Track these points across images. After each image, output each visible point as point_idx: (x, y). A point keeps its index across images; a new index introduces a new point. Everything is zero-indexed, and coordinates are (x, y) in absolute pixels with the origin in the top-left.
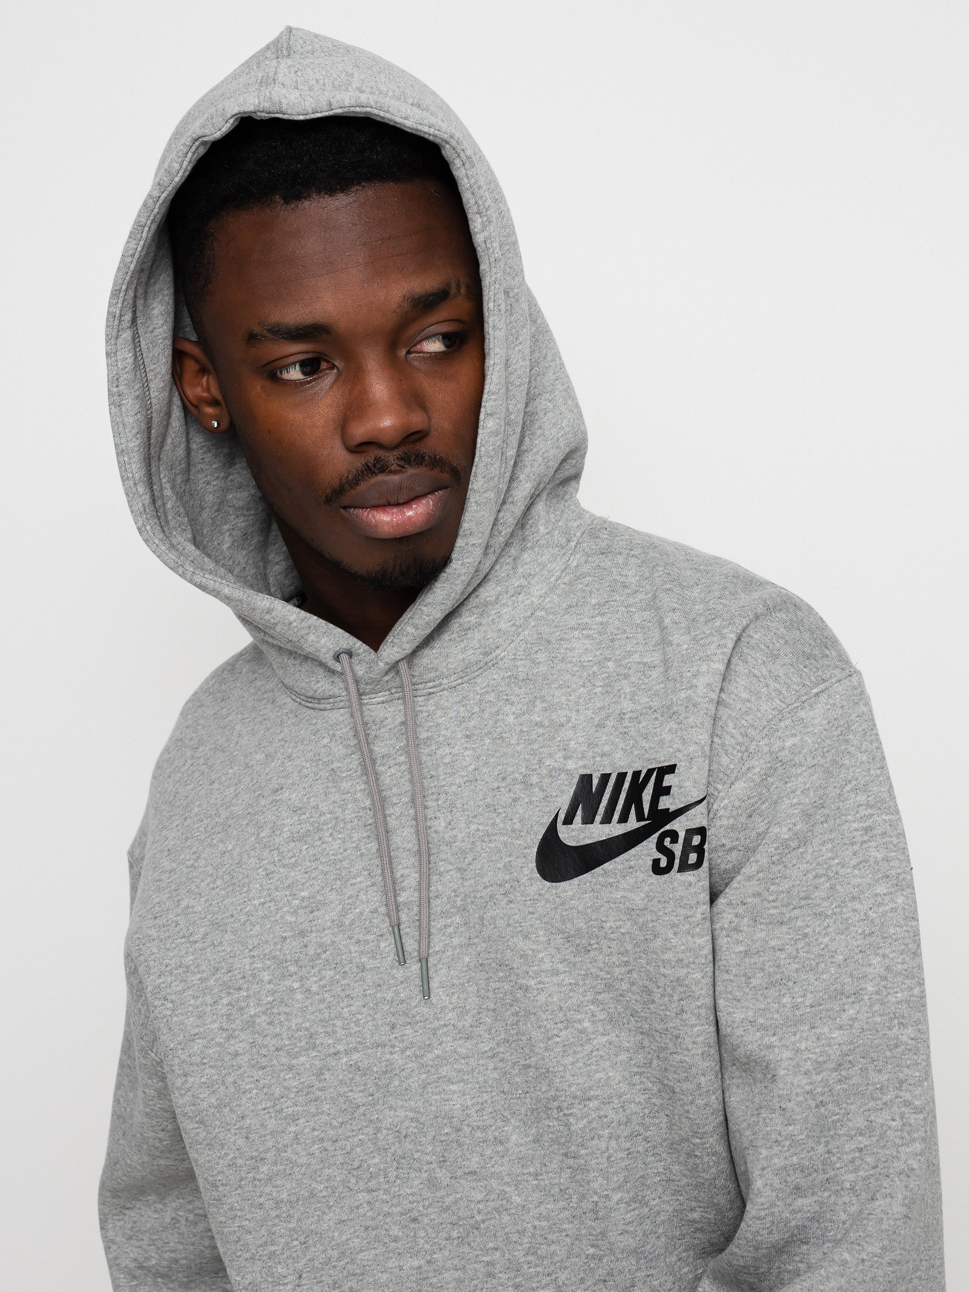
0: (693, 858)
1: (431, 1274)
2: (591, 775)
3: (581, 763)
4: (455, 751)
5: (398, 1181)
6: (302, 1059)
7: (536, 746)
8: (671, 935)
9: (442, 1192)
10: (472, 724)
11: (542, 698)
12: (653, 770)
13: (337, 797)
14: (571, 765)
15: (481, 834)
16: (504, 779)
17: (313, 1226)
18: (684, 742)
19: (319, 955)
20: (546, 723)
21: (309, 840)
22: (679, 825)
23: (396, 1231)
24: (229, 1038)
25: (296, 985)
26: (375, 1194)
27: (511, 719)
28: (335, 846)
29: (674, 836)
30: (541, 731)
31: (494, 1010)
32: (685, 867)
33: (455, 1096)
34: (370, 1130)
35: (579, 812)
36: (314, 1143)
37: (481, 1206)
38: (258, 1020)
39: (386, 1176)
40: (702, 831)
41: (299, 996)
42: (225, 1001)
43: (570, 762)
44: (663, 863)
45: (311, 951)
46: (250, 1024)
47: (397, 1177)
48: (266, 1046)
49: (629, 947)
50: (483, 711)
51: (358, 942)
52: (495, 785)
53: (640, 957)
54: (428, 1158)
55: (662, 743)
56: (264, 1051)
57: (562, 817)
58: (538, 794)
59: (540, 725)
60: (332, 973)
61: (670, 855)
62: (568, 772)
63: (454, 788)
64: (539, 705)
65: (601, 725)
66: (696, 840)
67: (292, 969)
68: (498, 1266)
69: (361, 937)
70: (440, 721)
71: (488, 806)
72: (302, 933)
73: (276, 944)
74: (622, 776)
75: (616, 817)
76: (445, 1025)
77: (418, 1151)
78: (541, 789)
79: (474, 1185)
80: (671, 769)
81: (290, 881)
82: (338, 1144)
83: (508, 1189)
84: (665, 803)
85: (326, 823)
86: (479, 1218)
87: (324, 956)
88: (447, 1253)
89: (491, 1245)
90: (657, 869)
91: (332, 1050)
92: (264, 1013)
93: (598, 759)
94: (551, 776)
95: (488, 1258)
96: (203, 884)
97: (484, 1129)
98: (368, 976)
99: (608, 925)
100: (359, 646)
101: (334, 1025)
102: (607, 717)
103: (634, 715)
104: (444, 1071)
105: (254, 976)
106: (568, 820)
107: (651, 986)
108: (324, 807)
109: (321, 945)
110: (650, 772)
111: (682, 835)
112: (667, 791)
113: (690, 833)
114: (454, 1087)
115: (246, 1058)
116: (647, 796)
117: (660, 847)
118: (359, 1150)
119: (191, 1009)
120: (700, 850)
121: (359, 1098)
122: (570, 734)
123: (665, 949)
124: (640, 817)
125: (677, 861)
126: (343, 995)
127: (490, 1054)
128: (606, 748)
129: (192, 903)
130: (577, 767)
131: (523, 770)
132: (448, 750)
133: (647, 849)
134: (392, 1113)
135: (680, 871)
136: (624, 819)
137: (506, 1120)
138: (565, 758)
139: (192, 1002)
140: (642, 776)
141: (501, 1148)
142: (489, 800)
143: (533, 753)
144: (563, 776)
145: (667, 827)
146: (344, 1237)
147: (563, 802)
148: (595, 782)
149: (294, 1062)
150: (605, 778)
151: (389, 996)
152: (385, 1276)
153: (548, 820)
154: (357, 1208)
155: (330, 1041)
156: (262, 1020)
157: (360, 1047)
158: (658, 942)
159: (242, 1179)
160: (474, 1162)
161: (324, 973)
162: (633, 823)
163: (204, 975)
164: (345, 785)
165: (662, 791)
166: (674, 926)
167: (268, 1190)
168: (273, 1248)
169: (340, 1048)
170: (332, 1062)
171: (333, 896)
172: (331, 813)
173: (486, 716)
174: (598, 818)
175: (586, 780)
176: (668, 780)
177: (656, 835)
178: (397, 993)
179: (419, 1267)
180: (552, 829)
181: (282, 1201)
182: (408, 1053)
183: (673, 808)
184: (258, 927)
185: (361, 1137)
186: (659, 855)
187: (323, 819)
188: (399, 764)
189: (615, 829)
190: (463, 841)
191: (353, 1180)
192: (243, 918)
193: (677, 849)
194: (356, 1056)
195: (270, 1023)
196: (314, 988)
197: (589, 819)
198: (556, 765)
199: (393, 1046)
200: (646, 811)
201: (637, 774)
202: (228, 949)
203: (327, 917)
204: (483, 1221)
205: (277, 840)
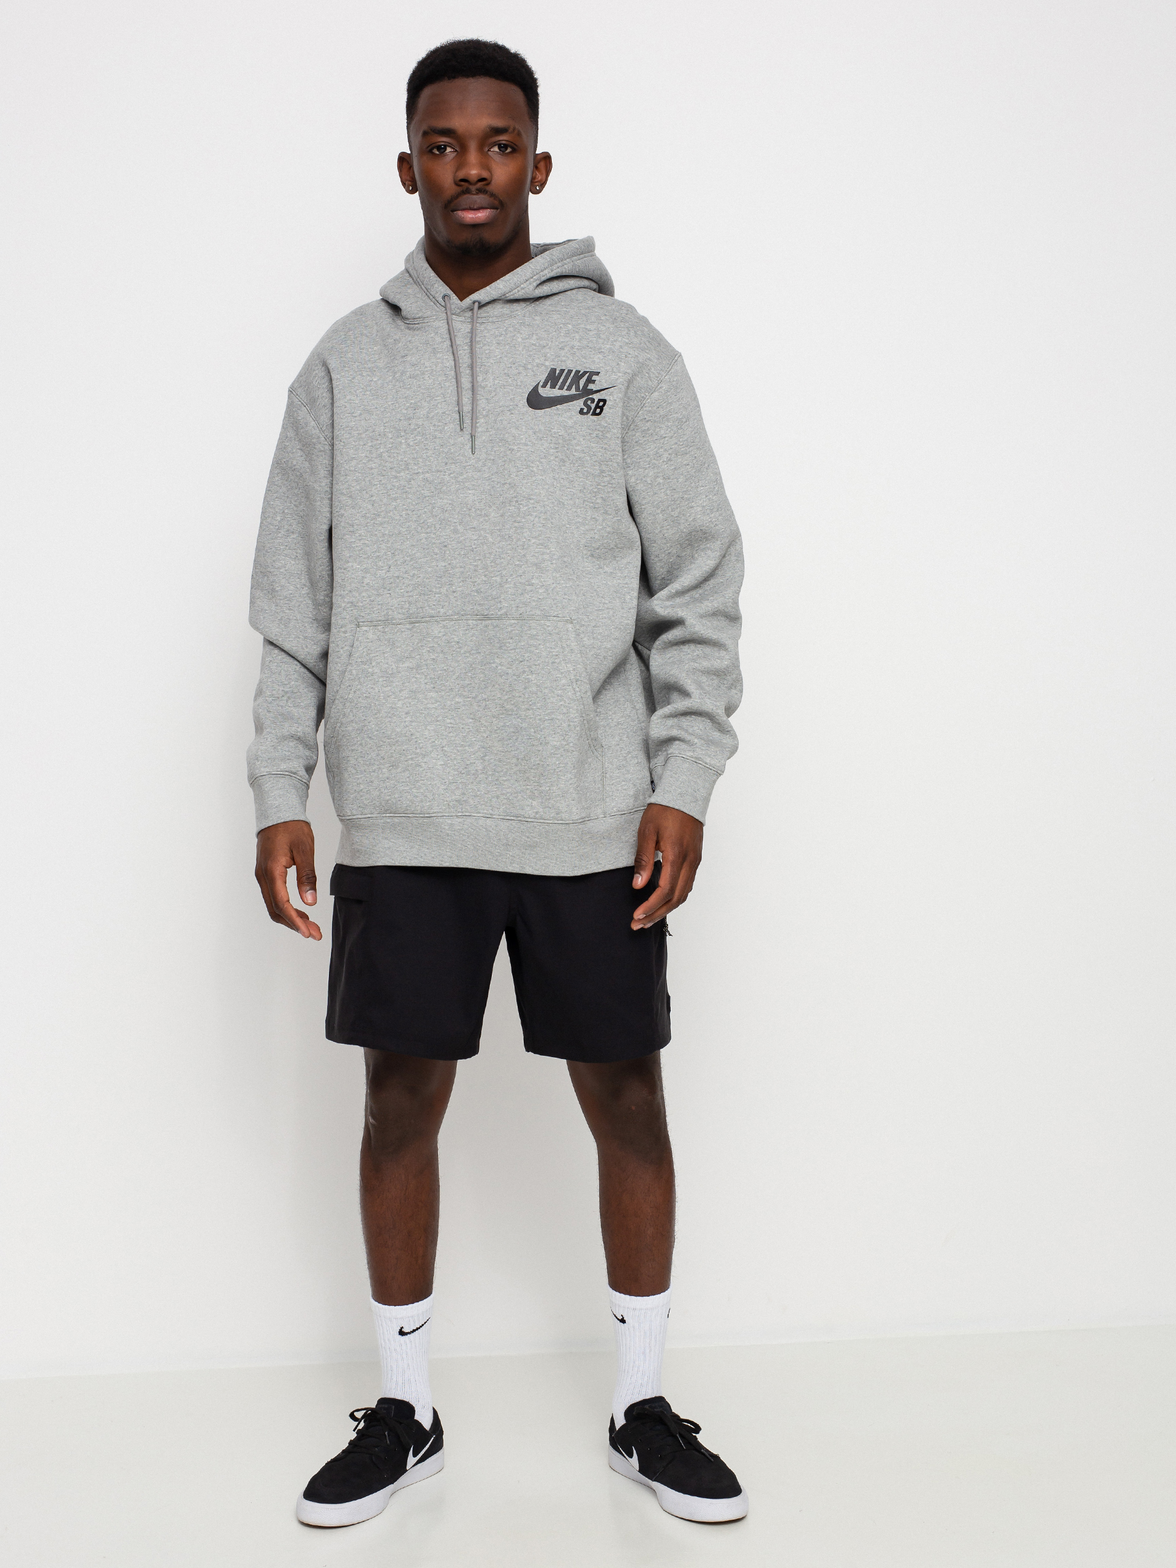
0: (598, 411)
1: (449, 569)
2: (556, 369)
3: (551, 363)
4: (491, 348)
5: (440, 530)
6: (402, 474)
7: (531, 353)
8: (581, 440)
9: (459, 535)
10: (501, 338)
11: (537, 334)
12: (588, 372)
13: (434, 360)
14: (547, 363)
15: (500, 385)
16: (514, 364)
17: (399, 547)
18: (606, 364)
19: (416, 429)
20: (537, 345)
21: (418, 378)
22: (596, 397)
23: (436, 550)
24: (369, 461)
25: (403, 441)
26: (429, 534)
27: (520, 340)
28: (430, 382)
29: (593, 400)
30: (535, 347)
31: (493, 460)
32: (594, 414)
33: (470, 496)
34: (430, 507)
35: (549, 384)
36: (403, 511)
37: (476, 542)
38: (384, 454)
39: (435, 527)
40: (605, 401)
41: (404, 446)
42: (370, 444)
43: (547, 362)
44: (585, 411)
45: (412, 427)
46: (380, 456)
47: (440, 528)
48: (385, 466)
49: (561, 441)
50: (507, 334)
51: (434, 425)
52: (510, 366)
53: (564, 447)
54: (455, 520)
55: (594, 362)
56: (385, 468)
57: (541, 384)
58: (530, 373)
59: (535, 345)
60: (420, 438)
61: (589, 408)
62: (546, 366)
63: (489, 364)
64: (535, 337)
65: (562, 349)
66: (601, 404)
67: (403, 434)
68: (479, 567)
69: (436, 423)
70: (486, 335)
71: (505, 374)
72: (409, 419)
73: (396, 422)
74: (570, 371)
75: (565, 388)
76: (470, 465)
77: (451, 517)
78: (533, 371)
79: (473, 533)
80: (598, 374)
81: (406, 395)
82: (414, 512)
83: (487, 535)
84: (591, 386)
85: (427, 371)
86: (474, 547)
87: (418, 430)
88: (458, 561)
89: (477, 558)
90: (581, 412)
91: (416, 472)
92: (387, 452)
93: (559, 362)
94: (538, 366)
95: (476, 564)
96: (358, 392)
97: (481, 510)
98: (437, 441)
99: (554, 431)
100: (454, 297)
101: (418, 461)
102: (566, 346)
103: (580, 348)
104: (466, 484)
105: (385, 435)
106: (544, 386)
107: (566, 459)
108: (427, 364)
109: (417, 425)
110: (585, 373)
111: (596, 400)
112: (594, 382)
113: (600, 400)
114: (470, 492)
115: (376, 470)
116: (582, 382)
117: (585, 404)
118: (424, 515)
119: (352, 446)
120: (602, 409)
121: (427, 493)
122: (548, 350)
123: (577, 445)
124: (577, 389)
125: (592, 411)
126: (424, 448)
127: (487, 479)
128: (564, 358)
129: (353, 398)
130: (550, 365)
131: (524, 362)
132: (488, 348)
133: (579, 404)
134: (441, 501)
135: (592, 415)
136: (569, 389)
137: (490, 507)
138: (545, 360)
139: (353, 443)
140: (581, 373)
141: (487, 518)
142: (506, 371)
143: (530, 356)
144: (543, 367)
145: (590, 396)
146: (413, 552)
147: (543, 378)
148: (557, 372)
149: (398, 475)
150: (562, 371)
151: (446, 450)
152: (430, 569)
153: (535, 384)
154: (420, 540)
155: (416, 468)
156: (385, 455)
157: (430, 471)
158: (575, 441)
159: (368, 523)
160: (475, 523)
161: (417, 437)
162: (573, 391)
163: (360, 432)
164: (439, 355)
165: (590, 381)
166: (584, 436)
167: (380, 528)
168: (378, 554)
169: (420, 471)
170: (415, 477)
171: (426, 404)
172: (430, 367)
173: (508, 336)
174: (557, 387)
175: (553, 370)
176: (594, 378)
177: (584, 399)
178: (450, 449)
179: (445, 566)
180: (535, 389)
181: (386, 534)
182: (452, 475)
183: (594, 389)
184: (389, 414)
185: (425, 510)
186: (584, 407)
187: (426, 369)
188: (464, 350)
189: (565, 393)
190: (491, 387)
191: (420, 528)
192: (382, 410)
193: (593, 406)
194: (427, 475)
195: (389, 457)
196: (411, 444)
197: (553, 387)
198: (540, 362)
199: (445, 472)
200: (581, 388)
201: (578, 372)
202: (374, 422)
203: (421, 413)
204: (476, 548)
205: (403, 378)
